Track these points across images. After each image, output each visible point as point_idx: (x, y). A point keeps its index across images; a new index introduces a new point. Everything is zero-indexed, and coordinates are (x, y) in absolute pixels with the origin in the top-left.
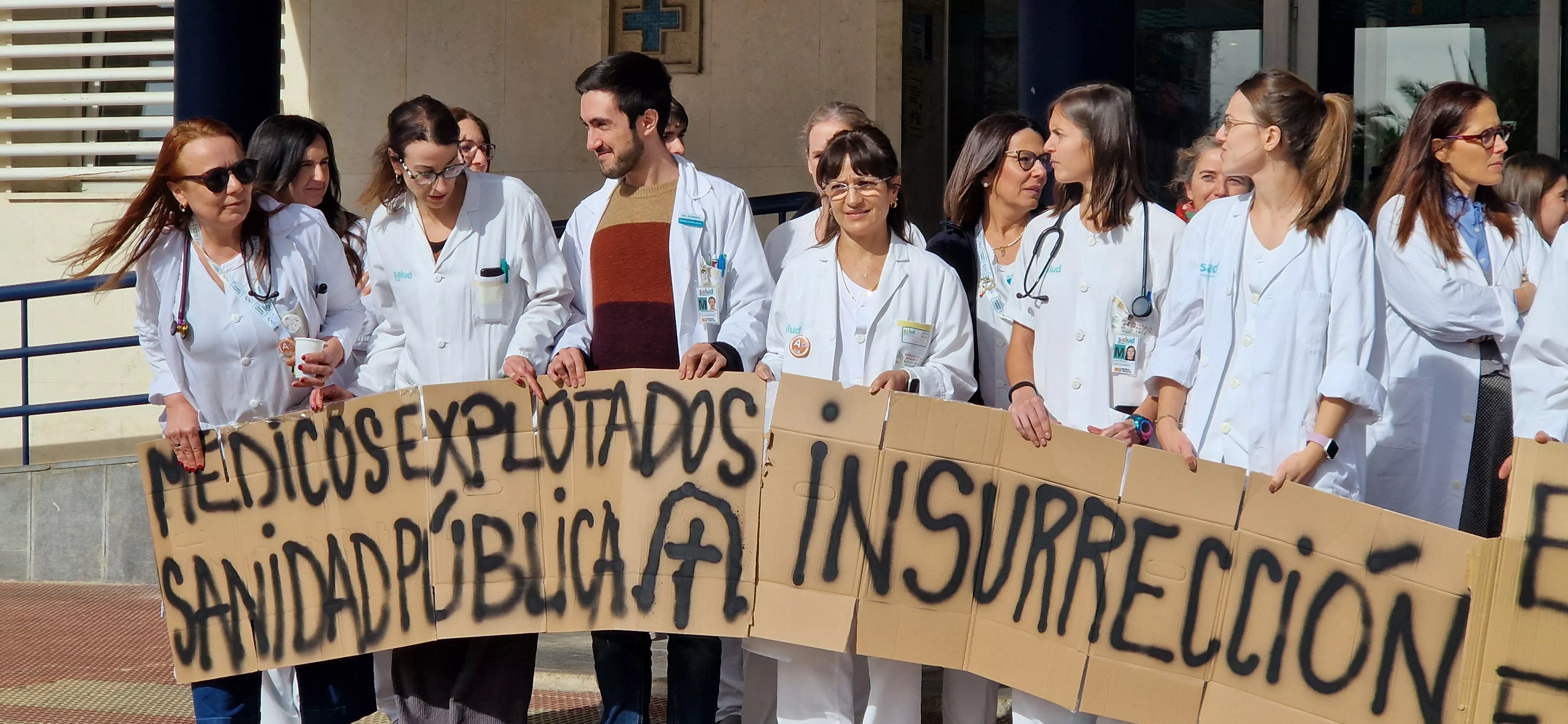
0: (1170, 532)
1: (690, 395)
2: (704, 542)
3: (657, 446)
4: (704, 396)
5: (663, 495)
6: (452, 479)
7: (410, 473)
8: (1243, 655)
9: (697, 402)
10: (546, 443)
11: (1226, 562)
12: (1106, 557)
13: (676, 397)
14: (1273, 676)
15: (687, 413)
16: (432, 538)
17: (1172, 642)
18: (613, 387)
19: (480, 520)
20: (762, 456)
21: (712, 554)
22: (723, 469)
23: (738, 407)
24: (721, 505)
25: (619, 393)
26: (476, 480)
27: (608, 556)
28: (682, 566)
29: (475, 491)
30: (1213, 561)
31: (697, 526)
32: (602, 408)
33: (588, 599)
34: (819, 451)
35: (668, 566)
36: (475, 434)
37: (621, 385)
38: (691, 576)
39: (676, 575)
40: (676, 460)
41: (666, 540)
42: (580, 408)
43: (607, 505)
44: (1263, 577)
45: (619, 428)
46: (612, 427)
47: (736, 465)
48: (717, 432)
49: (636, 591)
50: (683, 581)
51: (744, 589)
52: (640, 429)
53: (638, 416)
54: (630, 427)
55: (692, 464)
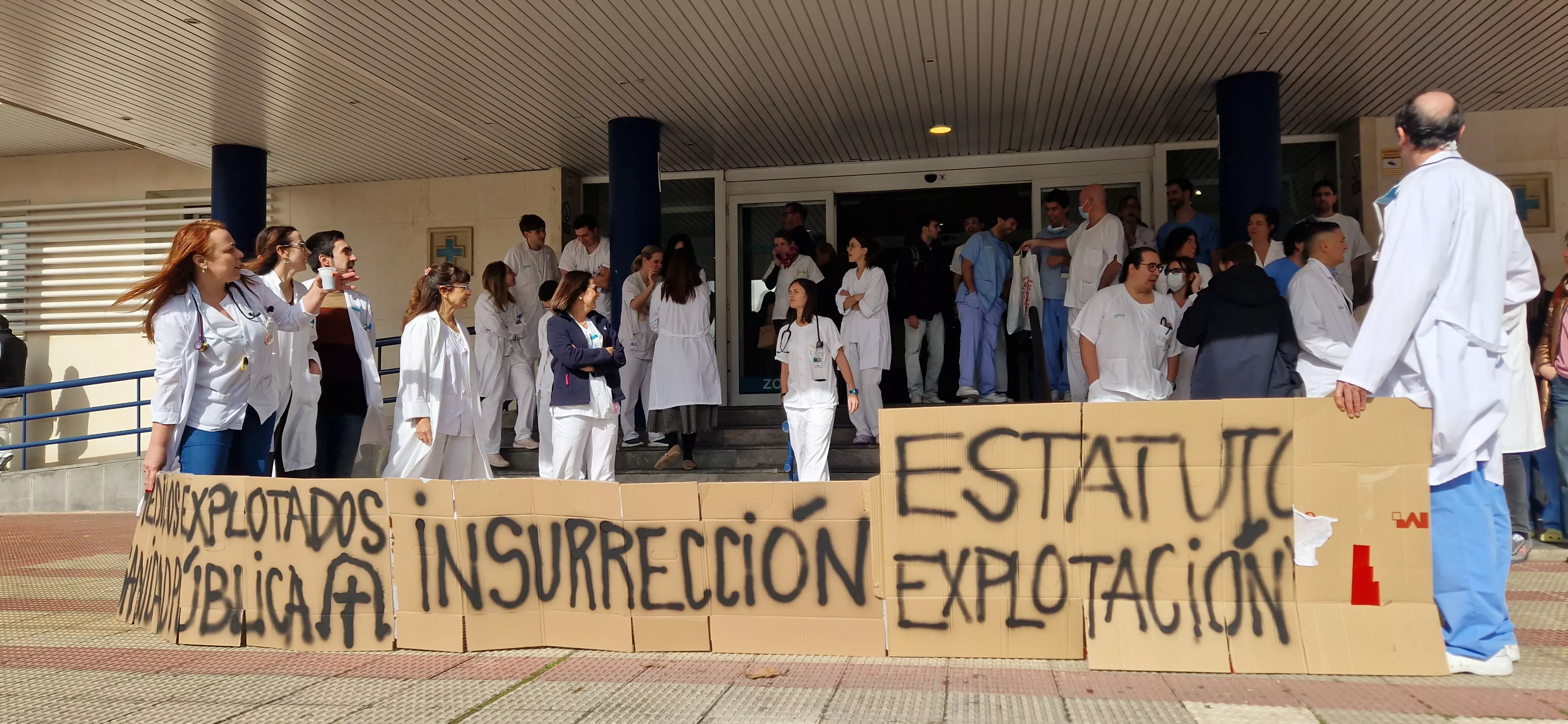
0: (660, 532)
1: (338, 496)
2: (358, 590)
3: (321, 531)
4: (347, 496)
5: (328, 562)
8: (728, 594)
9: (343, 499)
10: (250, 521)
11: (700, 541)
12: (624, 556)
13: (329, 497)
14: (751, 601)
15: (338, 506)
17: (680, 596)
18: (289, 490)
19: (210, 567)
20: (389, 533)
21: (364, 598)
22: (365, 543)
23: (370, 502)
24: (367, 567)
25: (292, 494)
26: (210, 540)
27: (296, 602)
28: (346, 607)
29: (210, 548)
30: (692, 543)
31: (352, 581)
32: (284, 503)
33: (283, 628)
34: (420, 524)
35: (337, 608)
36: (213, 510)
37: (294, 488)
38: (353, 613)
39: (342, 613)
40: (334, 537)
41: (334, 592)
42: (270, 500)
43: (291, 568)
44: (727, 545)
45: (295, 518)
46: (291, 517)
47: (373, 539)
48: (358, 518)
49: (318, 625)
50: (348, 618)
51: (387, 619)
52: (309, 519)
53: (307, 510)
54: (302, 517)
55: (344, 541)
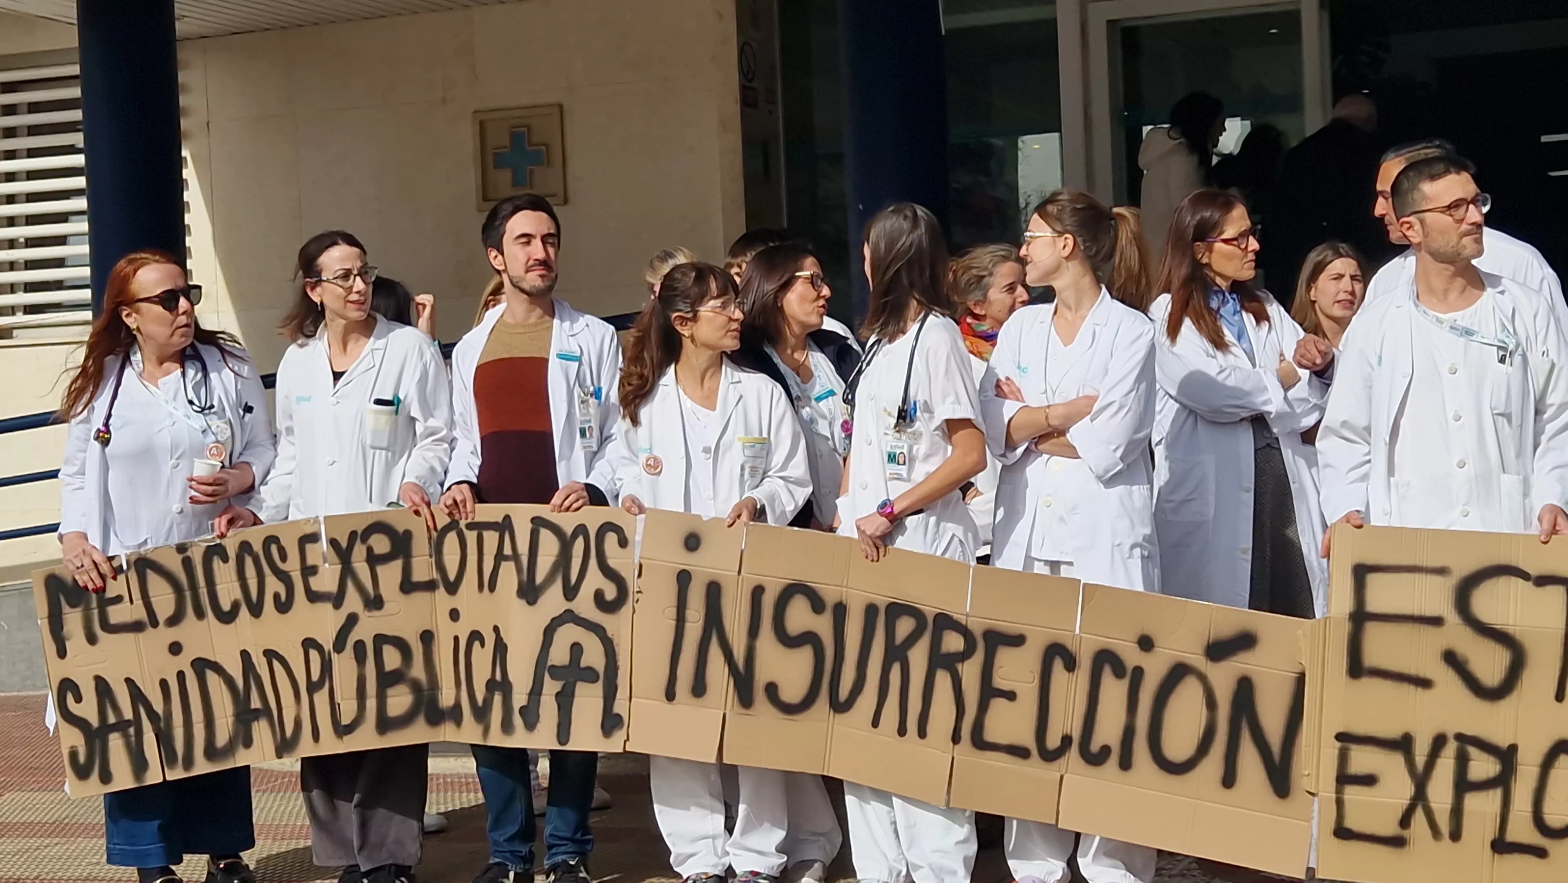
1: (569, 529)
2: (583, 663)
3: (540, 576)
4: (581, 530)
5: (547, 621)
6: (353, 602)
7: (313, 597)
9: (575, 535)
10: (440, 568)
11: (1070, 664)
13: (556, 530)
15: (566, 545)
16: (335, 657)
17: (1028, 740)
18: (500, 520)
19: (380, 640)
20: (633, 584)
21: (590, 675)
22: (599, 596)
23: (611, 539)
24: (599, 631)
25: (505, 526)
26: (375, 603)
27: (498, 678)
28: (564, 687)
29: (376, 613)
31: (576, 649)
32: (491, 538)
33: (481, 714)
34: (684, 578)
35: (551, 687)
36: (374, 560)
37: (507, 518)
38: (572, 696)
39: (558, 695)
40: (557, 588)
41: (549, 663)
42: (471, 538)
43: (496, 629)
45: (507, 558)
46: (500, 557)
47: (611, 592)
48: (593, 562)
49: (522, 709)
50: (565, 700)
51: (620, 707)
52: (525, 560)
53: (523, 548)
54: (515, 557)
55: (570, 592)
